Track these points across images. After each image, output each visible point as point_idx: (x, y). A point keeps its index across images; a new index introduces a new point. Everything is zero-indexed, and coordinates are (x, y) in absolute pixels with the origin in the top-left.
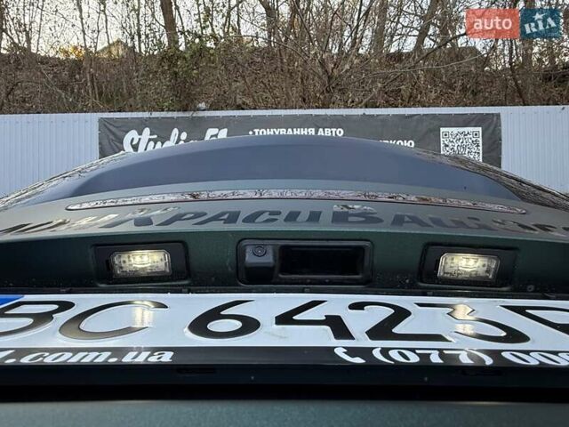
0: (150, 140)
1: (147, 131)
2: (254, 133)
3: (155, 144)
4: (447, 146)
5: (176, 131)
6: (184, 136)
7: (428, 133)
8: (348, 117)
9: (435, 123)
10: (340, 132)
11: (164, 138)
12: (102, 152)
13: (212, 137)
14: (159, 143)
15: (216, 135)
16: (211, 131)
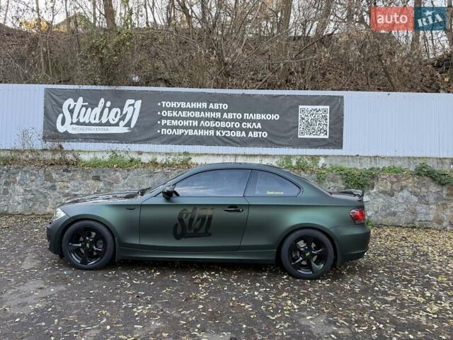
0: (83, 106)
1: (81, 99)
2: (162, 104)
3: (87, 109)
4: (303, 119)
5: (102, 100)
6: (109, 104)
7: (289, 109)
8: (231, 95)
9: (296, 101)
10: (225, 106)
11: (93, 105)
12: (46, 114)
13: (130, 105)
14: (90, 109)
15: (133, 105)
16: (129, 102)
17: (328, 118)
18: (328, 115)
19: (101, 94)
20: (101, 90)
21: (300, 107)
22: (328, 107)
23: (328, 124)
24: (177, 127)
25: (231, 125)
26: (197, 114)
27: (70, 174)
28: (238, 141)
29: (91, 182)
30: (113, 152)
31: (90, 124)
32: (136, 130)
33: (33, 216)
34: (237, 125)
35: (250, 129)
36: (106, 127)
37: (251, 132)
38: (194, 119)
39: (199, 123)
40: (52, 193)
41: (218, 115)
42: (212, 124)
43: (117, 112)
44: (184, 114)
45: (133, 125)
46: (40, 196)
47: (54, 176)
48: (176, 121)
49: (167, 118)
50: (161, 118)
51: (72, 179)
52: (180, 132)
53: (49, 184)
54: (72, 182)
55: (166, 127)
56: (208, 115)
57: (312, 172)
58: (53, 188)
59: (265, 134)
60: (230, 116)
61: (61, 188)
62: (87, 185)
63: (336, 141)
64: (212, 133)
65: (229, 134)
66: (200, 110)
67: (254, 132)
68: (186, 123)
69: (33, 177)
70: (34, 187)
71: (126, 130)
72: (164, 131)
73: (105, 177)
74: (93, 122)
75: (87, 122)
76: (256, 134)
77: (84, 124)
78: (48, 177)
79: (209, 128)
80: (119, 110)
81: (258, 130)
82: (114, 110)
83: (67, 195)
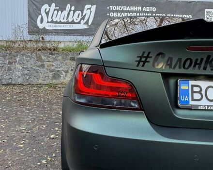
0: (55, 10)
1: (53, 5)
2: (110, 8)
3: (58, 12)
5: (69, 6)
6: (73, 8)
7: (199, 11)
10: (154, 9)
11: (62, 9)
12: (29, 15)
13: (88, 9)
14: (60, 12)
15: (90, 9)
16: (87, 6)
19: (68, 1)
21: (206, 10)
26: (135, 15)
27: (54, 57)
29: (69, 62)
30: (79, 42)
31: (60, 22)
32: (92, 27)
33: (30, 86)
36: (71, 25)
40: (42, 70)
43: (79, 14)
44: (125, 15)
45: (90, 23)
46: (34, 72)
47: (43, 57)
51: (55, 60)
53: (39, 63)
54: (56, 62)
58: (43, 66)
61: (48, 66)
62: (66, 64)
66: (136, 12)
69: (29, 59)
70: (29, 66)
71: (85, 27)
74: (62, 21)
75: (58, 21)
77: (56, 22)
78: (39, 59)
80: (80, 12)
82: (77, 13)
83: (53, 71)
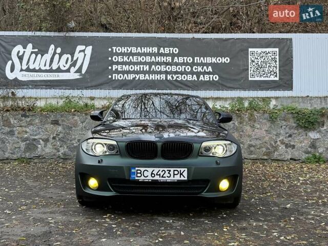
0: (32, 53)
1: (30, 46)
2: (112, 49)
3: (36, 56)
4: (253, 61)
5: (52, 47)
6: (59, 50)
7: (239, 52)
8: (182, 40)
9: (245, 44)
10: (176, 51)
11: (43, 52)
13: (80, 51)
14: (39, 56)
15: (84, 51)
16: (80, 48)
17: (278, 61)
18: (277, 57)
19: (51, 40)
20: (50, 36)
21: (250, 50)
22: (277, 50)
23: (278, 66)
24: (128, 72)
25: (182, 69)
26: (148, 59)
27: (28, 119)
28: (190, 84)
29: (49, 127)
30: (67, 98)
31: (40, 71)
32: (87, 76)
34: (188, 69)
35: (200, 73)
36: (56, 74)
37: (202, 76)
38: (145, 63)
39: (150, 68)
40: (10, 138)
41: (169, 59)
42: (163, 68)
43: (68, 59)
44: (135, 59)
45: (84, 71)
47: (12, 121)
48: (127, 66)
49: (118, 63)
50: (112, 63)
51: (30, 124)
52: (131, 77)
53: (7, 129)
54: (31, 127)
55: (117, 72)
56: (159, 59)
57: (265, 112)
58: (11, 133)
59: (216, 78)
60: (181, 60)
61: (19, 133)
62: (46, 130)
63: (286, 82)
64: (163, 77)
65: (181, 78)
66: (150, 55)
67: (205, 76)
68: (137, 68)
71: (77, 76)
72: (115, 76)
73: (63, 121)
74: (43, 68)
75: (37, 68)
76: (207, 78)
77: (34, 70)
78: (6, 123)
79: (160, 73)
80: (69, 56)
81: (209, 73)
82: (65, 57)
83: (26, 139)
